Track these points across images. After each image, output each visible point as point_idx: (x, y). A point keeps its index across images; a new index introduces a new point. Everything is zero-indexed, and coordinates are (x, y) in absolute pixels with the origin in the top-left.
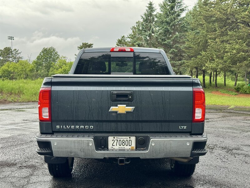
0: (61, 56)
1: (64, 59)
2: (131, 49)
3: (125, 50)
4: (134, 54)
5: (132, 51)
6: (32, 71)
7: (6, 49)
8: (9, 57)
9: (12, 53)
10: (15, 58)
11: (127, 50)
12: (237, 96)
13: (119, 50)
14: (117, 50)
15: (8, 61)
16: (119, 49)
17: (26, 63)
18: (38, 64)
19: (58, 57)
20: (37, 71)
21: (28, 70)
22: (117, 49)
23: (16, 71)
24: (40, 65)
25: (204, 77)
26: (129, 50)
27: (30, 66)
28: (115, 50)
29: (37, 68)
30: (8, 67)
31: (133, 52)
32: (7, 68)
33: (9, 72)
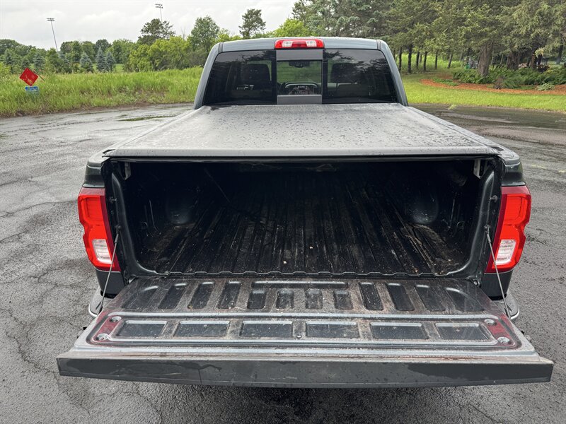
0: (221, 29)
1: (225, 33)
2: (318, 42)
3: (306, 45)
4: (324, 53)
5: (320, 46)
6: (187, 50)
7: (154, 21)
8: (159, 32)
9: (162, 27)
10: (166, 34)
11: (309, 45)
12: (456, 87)
13: (293, 45)
14: (289, 45)
15: (158, 37)
16: (292, 42)
17: (179, 39)
18: (194, 40)
19: (218, 30)
20: (194, 50)
21: (183, 48)
22: (289, 42)
23: (169, 50)
24: (197, 42)
25: (410, 57)
26: (314, 44)
27: (185, 44)
28: (284, 45)
29: (194, 46)
30: (159, 46)
31: (323, 48)
32: (157, 47)
33: (161, 52)
